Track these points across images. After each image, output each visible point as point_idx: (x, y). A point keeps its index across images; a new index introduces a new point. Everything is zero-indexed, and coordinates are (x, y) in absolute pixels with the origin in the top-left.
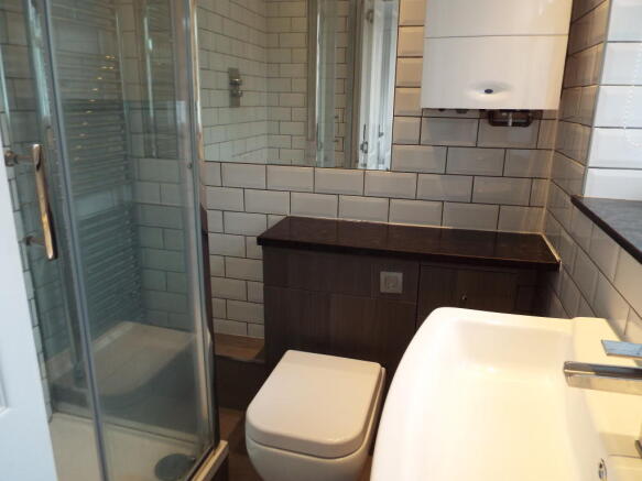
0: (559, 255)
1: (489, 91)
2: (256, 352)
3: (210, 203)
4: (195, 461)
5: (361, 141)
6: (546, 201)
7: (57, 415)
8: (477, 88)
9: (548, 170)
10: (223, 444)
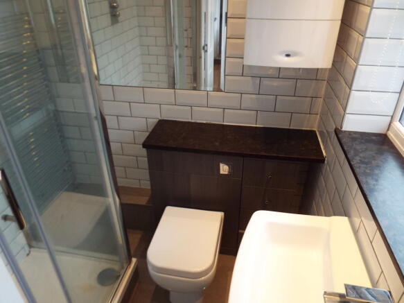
0: (326, 152)
1: (288, 55)
2: (147, 198)
3: (106, 111)
4: (120, 276)
5: (203, 44)
6: (320, 111)
7: (32, 249)
8: (281, 53)
9: (323, 93)
10: (134, 260)
